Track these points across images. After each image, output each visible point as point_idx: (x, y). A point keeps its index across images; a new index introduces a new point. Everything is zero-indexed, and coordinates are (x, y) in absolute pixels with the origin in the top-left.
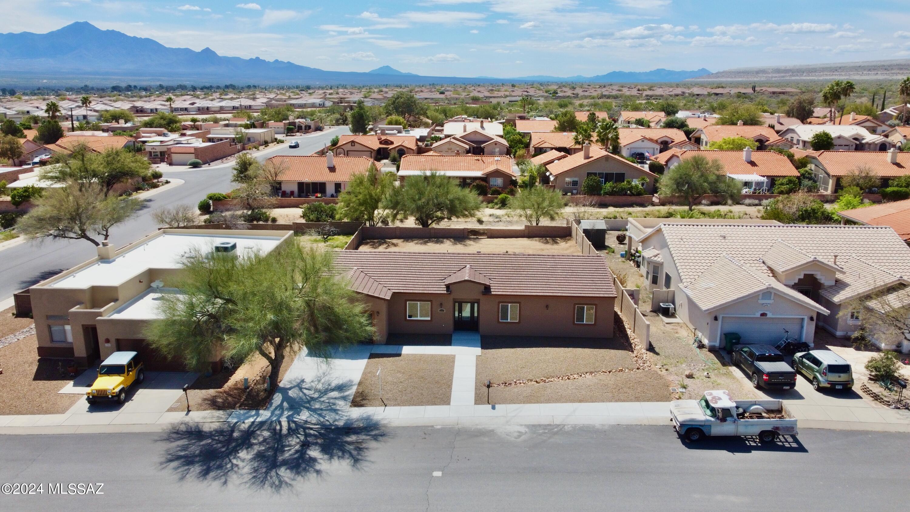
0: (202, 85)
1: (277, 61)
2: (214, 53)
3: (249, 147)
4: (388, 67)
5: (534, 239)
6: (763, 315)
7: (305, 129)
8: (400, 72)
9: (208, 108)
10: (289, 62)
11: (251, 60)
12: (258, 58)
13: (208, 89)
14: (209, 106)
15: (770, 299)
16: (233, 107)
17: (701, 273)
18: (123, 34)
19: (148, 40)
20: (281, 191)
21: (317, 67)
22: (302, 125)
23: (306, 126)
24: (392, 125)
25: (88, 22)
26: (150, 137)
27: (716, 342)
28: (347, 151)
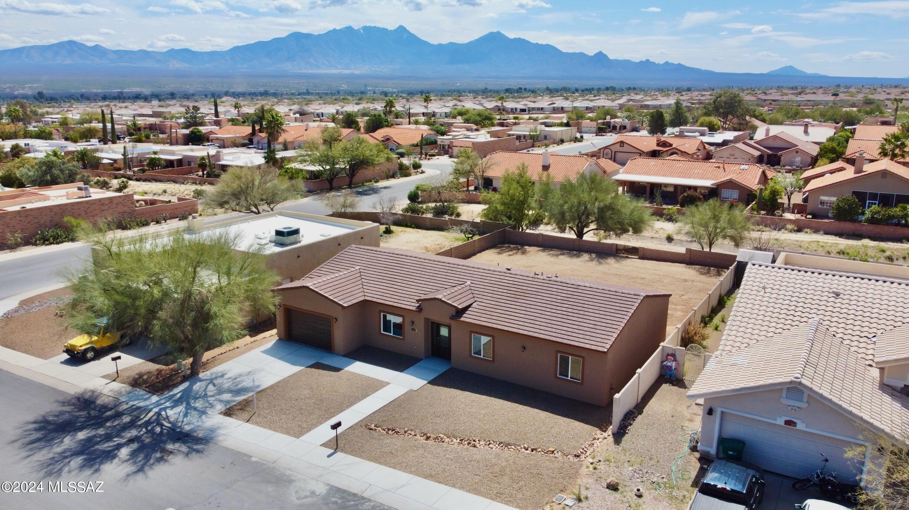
0: (583, 88)
1: (667, 63)
2: (605, 56)
3: (538, 145)
4: (791, 67)
5: (693, 267)
6: (789, 423)
7: (620, 129)
8: (805, 73)
9: (562, 108)
10: (679, 64)
11: (641, 62)
12: (648, 61)
13: (587, 91)
14: (564, 106)
15: (802, 401)
16: (587, 107)
17: (755, 341)
18: (528, 41)
19: (548, 46)
20: (492, 187)
21: (709, 69)
22: (616, 125)
23: (620, 127)
24: (703, 127)
25: (502, 32)
26: (459, 132)
27: (712, 447)
28: (615, 152)
